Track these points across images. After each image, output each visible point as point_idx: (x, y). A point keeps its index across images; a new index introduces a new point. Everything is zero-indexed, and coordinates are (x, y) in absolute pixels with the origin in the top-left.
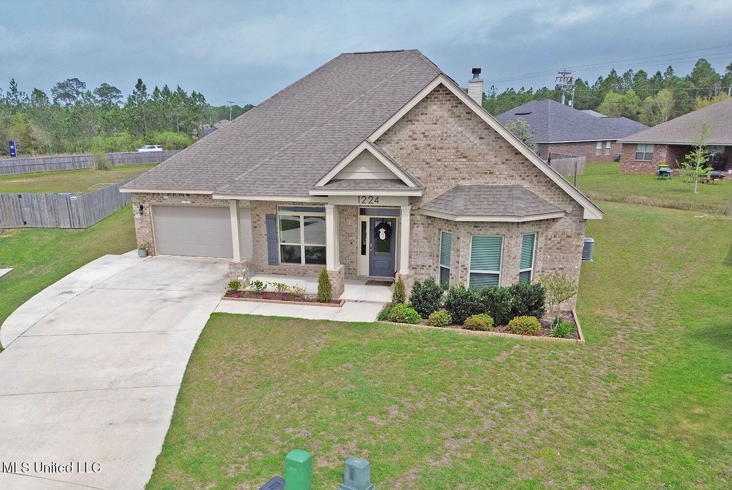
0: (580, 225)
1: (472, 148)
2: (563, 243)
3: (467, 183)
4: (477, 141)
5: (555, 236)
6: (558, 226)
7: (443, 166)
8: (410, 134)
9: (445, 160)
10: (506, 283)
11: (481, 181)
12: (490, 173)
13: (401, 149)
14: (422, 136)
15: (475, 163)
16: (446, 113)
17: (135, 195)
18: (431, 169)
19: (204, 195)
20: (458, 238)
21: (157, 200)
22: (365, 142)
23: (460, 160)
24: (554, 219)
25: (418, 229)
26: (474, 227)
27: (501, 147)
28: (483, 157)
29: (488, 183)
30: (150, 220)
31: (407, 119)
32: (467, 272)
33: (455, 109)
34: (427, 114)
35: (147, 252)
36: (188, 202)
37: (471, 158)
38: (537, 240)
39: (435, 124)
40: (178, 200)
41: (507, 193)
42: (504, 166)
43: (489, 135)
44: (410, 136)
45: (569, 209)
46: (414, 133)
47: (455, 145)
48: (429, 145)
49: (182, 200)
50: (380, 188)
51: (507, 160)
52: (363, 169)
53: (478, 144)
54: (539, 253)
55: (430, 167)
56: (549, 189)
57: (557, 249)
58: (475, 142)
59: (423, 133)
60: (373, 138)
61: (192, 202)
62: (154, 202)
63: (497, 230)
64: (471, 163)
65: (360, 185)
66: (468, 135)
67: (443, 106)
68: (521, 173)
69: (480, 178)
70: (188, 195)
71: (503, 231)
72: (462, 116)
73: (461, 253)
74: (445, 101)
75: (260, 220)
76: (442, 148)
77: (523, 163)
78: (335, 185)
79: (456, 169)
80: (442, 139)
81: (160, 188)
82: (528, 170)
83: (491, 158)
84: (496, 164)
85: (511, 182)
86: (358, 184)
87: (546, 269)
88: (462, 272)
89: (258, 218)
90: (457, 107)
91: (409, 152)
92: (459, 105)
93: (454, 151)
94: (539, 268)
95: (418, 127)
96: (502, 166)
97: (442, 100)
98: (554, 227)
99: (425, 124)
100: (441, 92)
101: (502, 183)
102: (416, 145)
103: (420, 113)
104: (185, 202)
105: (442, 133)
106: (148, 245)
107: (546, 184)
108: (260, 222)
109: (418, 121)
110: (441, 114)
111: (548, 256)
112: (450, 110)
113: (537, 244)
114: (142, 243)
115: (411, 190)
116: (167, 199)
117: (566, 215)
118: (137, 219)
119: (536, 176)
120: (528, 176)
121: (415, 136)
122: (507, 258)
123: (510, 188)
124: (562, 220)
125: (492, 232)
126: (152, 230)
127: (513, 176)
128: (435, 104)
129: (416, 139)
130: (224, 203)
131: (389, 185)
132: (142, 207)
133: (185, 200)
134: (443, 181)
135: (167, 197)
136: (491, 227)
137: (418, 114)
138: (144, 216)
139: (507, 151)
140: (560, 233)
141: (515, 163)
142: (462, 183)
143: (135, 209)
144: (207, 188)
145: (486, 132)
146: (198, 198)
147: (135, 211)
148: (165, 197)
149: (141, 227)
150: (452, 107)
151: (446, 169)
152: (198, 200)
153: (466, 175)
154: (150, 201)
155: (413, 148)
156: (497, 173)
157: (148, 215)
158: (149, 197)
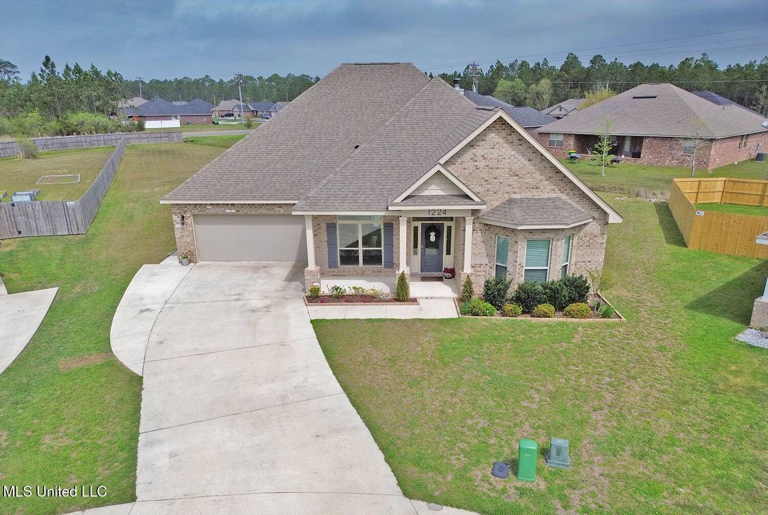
0: (604, 228)
1: (523, 168)
2: (591, 241)
3: (518, 196)
4: (526, 162)
5: (585, 237)
6: (587, 228)
7: (498, 183)
8: (472, 156)
9: (500, 178)
10: (554, 276)
11: (529, 195)
12: (536, 188)
13: (464, 169)
14: (482, 158)
15: (525, 180)
16: (501, 140)
17: (175, 206)
19: (249, 205)
20: (516, 242)
21: (200, 210)
22: (438, 165)
23: (512, 178)
24: (585, 224)
25: (477, 234)
26: (530, 233)
27: (545, 167)
28: (531, 175)
29: (534, 196)
30: (191, 229)
31: (471, 145)
32: (523, 269)
33: (509, 137)
34: (486, 140)
35: (188, 258)
36: (232, 211)
37: (522, 176)
38: (573, 240)
39: (493, 148)
40: (222, 209)
41: (551, 204)
42: (548, 182)
43: (536, 158)
44: (472, 159)
45: (596, 215)
46: (475, 156)
47: (509, 166)
48: (488, 166)
49: (226, 209)
50: (451, 203)
51: (550, 177)
52: (433, 187)
53: (527, 165)
54: (573, 250)
55: (488, 184)
56: (581, 200)
57: (587, 246)
59: (483, 156)
60: (442, 161)
61: (237, 212)
62: (196, 212)
63: (547, 235)
64: (521, 180)
65: (433, 201)
66: (520, 158)
67: (499, 134)
68: (561, 187)
69: (529, 192)
70: (233, 205)
71: (552, 235)
72: (515, 142)
73: (519, 254)
74: (501, 129)
75: (320, 229)
76: (498, 168)
77: (562, 180)
78: (410, 200)
79: (509, 185)
80: (498, 161)
81: (204, 198)
82: (566, 185)
83: (538, 176)
84: (541, 181)
85: (554, 195)
86: (431, 199)
87: (578, 262)
88: (519, 269)
89: (318, 226)
90: (511, 135)
91: (471, 171)
92: (513, 134)
93: (508, 170)
94: (573, 262)
95: (479, 151)
96: (545, 182)
97: (499, 129)
98: (584, 229)
99: (485, 149)
100: (497, 122)
101: (546, 195)
102: (477, 166)
104: (229, 211)
105: (498, 156)
106: (189, 253)
107: (579, 196)
108: (321, 231)
109: (479, 146)
110: (498, 140)
111: (580, 252)
112: (505, 138)
113: (572, 243)
114: (183, 252)
115: (478, 204)
116: (210, 209)
117: (593, 220)
118: (178, 229)
120: (566, 190)
121: (476, 159)
122: (555, 256)
123: (553, 200)
124: (590, 224)
125: (543, 236)
126: (193, 238)
127: (554, 190)
128: (492, 133)
129: (476, 161)
130: (270, 211)
131: (459, 200)
132: (183, 217)
133: (229, 209)
134: (498, 195)
135: (210, 207)
136: (542, 232)
137: (479, 141)
138: (185, 226)
139: (550, 170)
140: (589, 234)
141: (556, 180)
142: (514, 196)
143: (175, 219)
144: (254, 198)
145: (534, 155)
146: (243, 207)
147: (175, 221)
148: (208, 207)
149: (181, 236)
150: (507, 135)
151: (501, 185)
152: (243, 209)
153: (517, 190)
154: (191, 211)
155: (474, 168)
156: (542, 188)
157: (189, 225)
158: (191, 208)
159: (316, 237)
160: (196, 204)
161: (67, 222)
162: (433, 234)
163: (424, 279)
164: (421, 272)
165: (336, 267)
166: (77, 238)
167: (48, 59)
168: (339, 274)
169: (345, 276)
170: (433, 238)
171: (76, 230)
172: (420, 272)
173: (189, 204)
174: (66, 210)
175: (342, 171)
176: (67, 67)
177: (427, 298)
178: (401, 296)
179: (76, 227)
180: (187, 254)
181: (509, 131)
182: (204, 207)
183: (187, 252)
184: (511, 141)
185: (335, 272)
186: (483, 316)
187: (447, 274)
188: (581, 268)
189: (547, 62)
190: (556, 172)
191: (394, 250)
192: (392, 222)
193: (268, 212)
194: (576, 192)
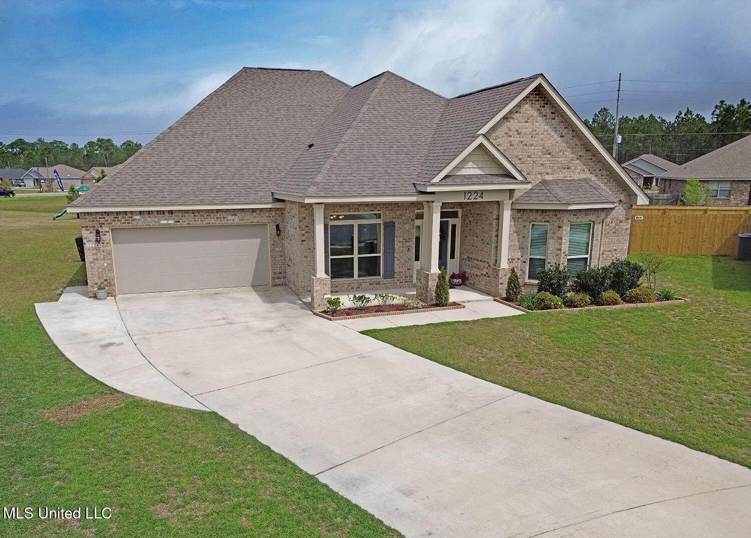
0: (627, 212)
1: (555, 145)
2: (617, 227)
3: (551, 177)
6: (614, 214)
7: (532, 162)
11: (561, 176)
12: (568, 168)
13: (499, 145)
15: (557, 159)
16: (535, 112)
19: (193, 211)
21: (123, 221)
22: (481, 136)
23: (545, 156)
26: (574, 215)
28: (563, 153)
29: (567, 177)
30: (110, 248)
32: (566, 258)
33: (543, 109)
34: (520, 112)
36: (169, 222)
37: (554, 154)
39: (527, 122)
40: (156, 220)
42: (578, 162)
43: (567, 134)
44: (506, 133)
45: (624, 198)
46: (509, 130)
47: (542, 143)
48: (522, 142)
49: (162, 220)
51: (580, 156)
53: (559, 142)
56: (609, 181)
57: (613, 233)
58: (558, 140)
59: (517, 131)
60: (484, 130)
61: (176, 222)
62: (117, 224)
63: (589, 217)
64: (554, 159)
66: (553, 133)
67: (533, 105)
68: (590, 168)
69: (561, 173)
70: (171, 212)
71: (593, 217)
72: (548, 115)
73: (563, 241)
74: (536, 100)
76: (532, 145)
78: (449, 181)
79: (542, 165)
80: (532, 137)
81: (131, 204)
83: (569, 154)
84: (572, 160)
85: (584, 176)
93: (541, 148)
95: (513, 124)
96: (576, 162)
97: (532, 100)
98: (611, 214)
99: (519, 122)
101: (576, 177)
102: (511, 142)
104: (165, 222)
105: (532, 131)
106: (105, 283)
109: (513, 118)
110: (532, 112)
111: (607, 240)
112: (539, 110)
114: (96, 281)
115: (521, 183)
116: (139, 219)
117: (620, 204)
118: (89, 249)
120: (595, 170)
121: (510, 133)
122: (596, 242)
123: (586, 180)
124: (617, 208)
126: (112, 262)
127: (584, 170)
128: (527, 103)
129: (511, 136)
130: (221, 221)
131: (500, 179)
132: (98, 232)
133: (166, 219)
135: (138, 217)
136: (586, 215)
138: (100, 245)
139: (581, 148)
140: (615, 219)
141: (585, 159)
143: (85, 235)
144: (202, 203)
145: (566, 131)
146: (185, 216)
147: (86, 238)
148: (135, 217)
149: (94, 260)
150: (540, 107)
151: (535, 165)
152: (184, 219)
153: (550, 171)
154: (111, 223)
155: (509, 145)
156: (573, 168)
157: (107, 243)
158: (110, 218)
160: (118, 213)
173: (108, 213)
178: (445, 300)
180: (103, 283)
181: (542, 103)
182: (129, 217)
183: (102, 281)
184: (544, 113)
187: (458, 281)
188: (608, 258)
190: (587, 151)
191: (395, 255)
192: (394, 220)
193: (218, 222)
194: (604, 173)
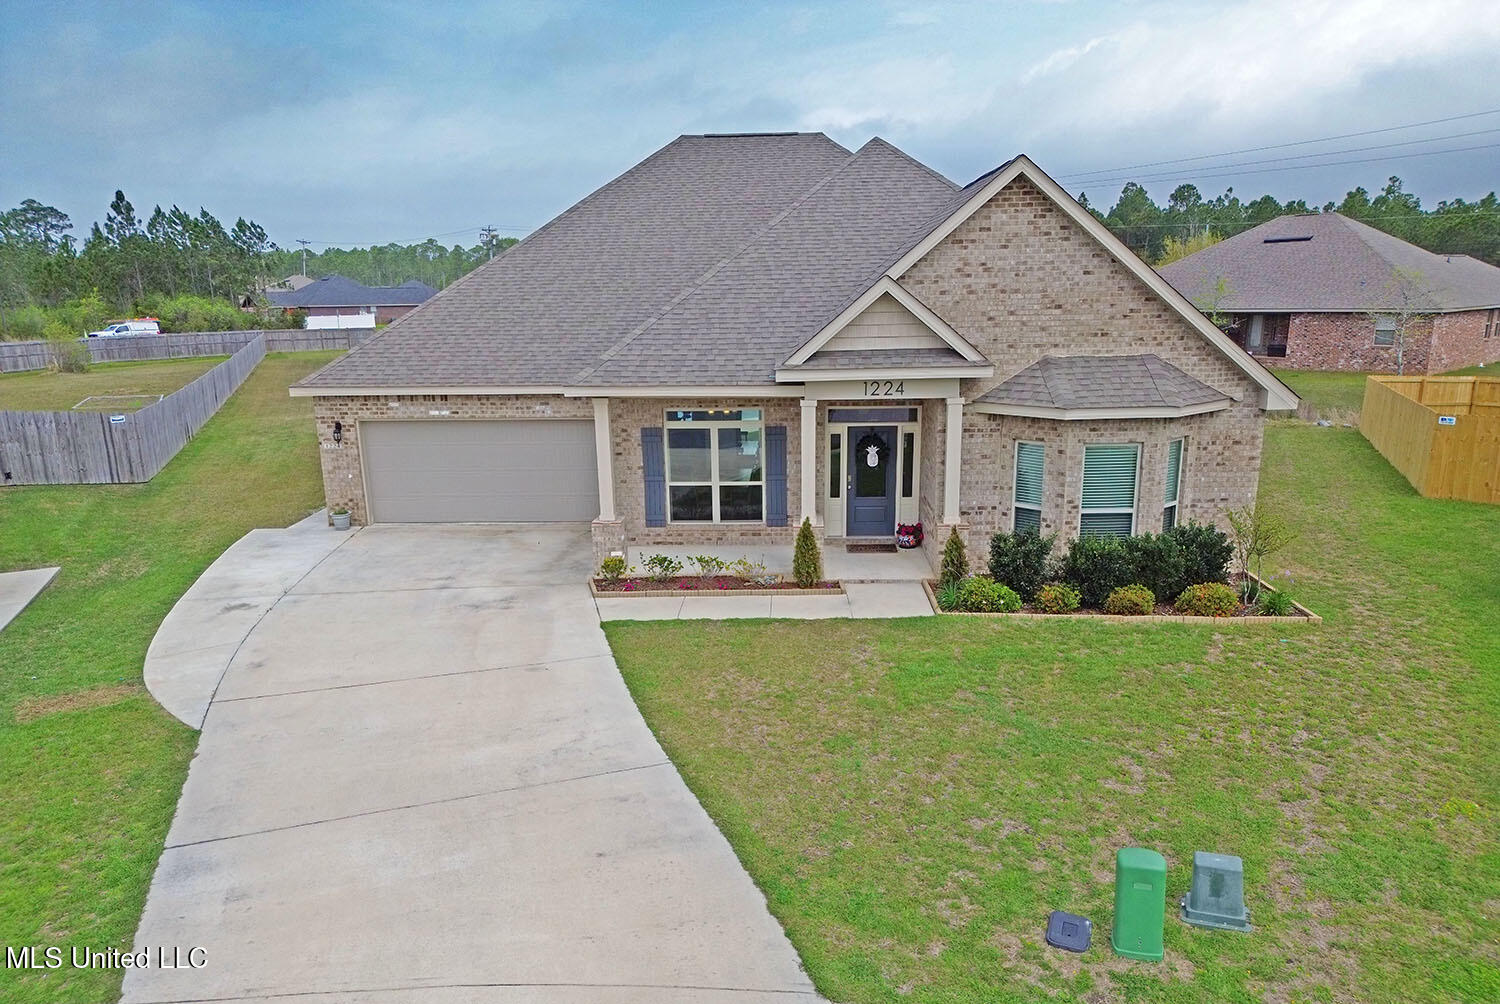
0: (1255, 423)
1: (1072, 290)
2: (1227, 454)
3: (1062, 353)
4: (1079, 277)
5: (1213, 443)
6: (1218, 425)
7: (1018, 324)
8: (960, 265)
9: (1022, 312)
10: (1148, 526)
11: (1087, 351)
12: (1102, 335)
13: (943, 293)
14: (981, 269)
15: (1077, 317)
16: (1024, 227)
17: (322, 402)
18: (997, 329)
19: (479, 397)
20: (1061, 452)
21: (375, 410)
22: (886, 279)
23: (1049, 311)
24: (1212, 413)
25: (973, 440)
26: (1091, 430)
27: (1125, 288)
28: (1091, 306)
29: (1099, 352)
30: (356, 451)
31: (953, 238)
32: (1077, 512)
33: (1040, 221)
34: (989, 229)
35: (351, 517)
36: (443, 413)
37: (1069, 308)
38: (1186, 450)
39: (1005, 247)
40: (423, 409)
41: (1136, 368)
42: (1127, 321)
43: (1101, 267)
44: (959, 270)
45: (1238, 394)
46: (965, 264)
47: (1040, 286)
48: (994, 286)
49: (431, 409)
50: (914, 365)
51: (1132, 311)
52: (874, 330)
53: (1081, 284)
54: (1188, 474)
55: (996, 325)
56: (1204, 360)
57: (1218, 464)
58: (1077, 279)
59: (983, 264)
60: (896, 272)
61: (454, 413)
62: (366, 415)
63: (1131, 435)
64: (1069, 317)
65: (874, 360)
67: (1019, 214)
68: (1156, 333)
69: (1086, 345)
70: (445, 398)
71: (1140, 435)
72: (1053, 232)
73: (1068, 479)
74: (1023, 205)
75: (628, 440)
76: (1017, 291)
77: (1159, 316)
78: (824, 362)
79: (1043, 329)
80: (1016, 275)
81: (384, 384)
82: (1168, 327)
83: (1105, 308)
84: (1112, 318)
85: (1142, 351)
86: (867, 358)
87: (1199, 501)
88: (1070, 512)
89: (624, 434)
90: (1044, 216)
91: (957, 298)
92: (1048, 214)
93: (1039, 296)
94: (1187, 501)
95: (974, 253)
96: (1123, 322)
97: (1016, 204)
98: (1211, 427)
99: (987, 247)
100: (1015, 190)
101: (1124, 351)
102: (970, 286)
103: (977, 228)
104: (437, 413)
105: (1018, 263)
106: (350, 504)
107: (1198, 352)
108: (629, 443)
109: (974, 241)
110: (1014, 228)
111: (1203, 478)
112: (1032, 223)
113: (1185, 460)
114: (337, 501)
115: (974, 365)
116: (397, 408)
117: (1231, 406)
118: (327, 451)
119: (1182, 338)
120: (1168, 338)
121: (968, 270)
122: (1148, 484)
123: (1142, 360)
124: (1224, 414)
125: (1121, 438)
126: (360, 472)
127: (1141, 339)
128: (1005, 212)
129: (969, 276)
130: (523, 413)
132: (338, 427)
133: (437, 409)
134: (1019, 351)
135: (396, 404)
136: (1120, 430)
137: (974, 230)
138: (342, 446)
139: (1133, 294)
140: (1222, 438)
141: (1145, 316)
142: (1053, 353)
143: (322, 431)
144: (490, 383)
145: (1096, 261)
146: (466, 404)
147: (322, 435)
148: (391, 404)
149: (335, 468)
150: (1035, 217)
151: (1025, 328)
152: (465, 408)
153: (1060, 340)
154: (357, 413)
155: (965, 291)
156: (1115, 334)
157: (352, 443)
158: (355, 406)
159: (620, 457)
160: (366, 398)
161: (109, 456)
162: (872, 451)
163: (853, 548)
164: (847, 535)
165: (663, 524)
166: (127, 489)
167: (120, 195)
168: (669, 539)
169: (681, 543)
170: (872, 460)
171: (128, 475)
172: (845, 536)
173: (352, 398)
174: (107, 433)
175: (675, 311)
176: (158, 211)
177: (862, 582)
178: (807, 576)
179: (127, 468)
180: (347, 504)
181: (1039, 208)
182: (383, 405)
183: (346, 500)
184: (1044, 229)
185: (659, 535)
186: (991, 611)
187: (906, 539)
188: (1205, 515)
189: (1085, 200)
190: (1147, 299)
191: (788, 485)
192: (785, 424)
193: (518, 415)
194: (1191, 343)
